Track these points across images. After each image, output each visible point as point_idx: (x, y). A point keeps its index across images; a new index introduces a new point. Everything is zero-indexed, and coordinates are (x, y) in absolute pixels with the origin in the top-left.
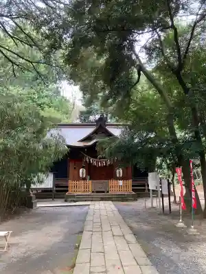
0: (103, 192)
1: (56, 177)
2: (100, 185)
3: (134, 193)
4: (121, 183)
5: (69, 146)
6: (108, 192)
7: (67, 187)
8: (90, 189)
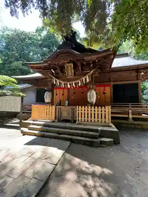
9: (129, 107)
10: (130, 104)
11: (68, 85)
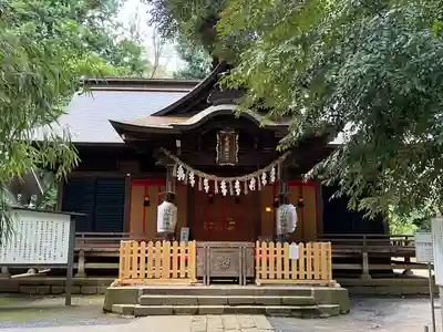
0: (235, 281)
1: (79, 227)
2: (223, 255)
3: (337, 286)
4: (294, 251)
5: (120, 127)
6: (251, 280)
7: (116, 260)
8: (191, 270)
9: (361, 244)
10: (364, 236)
11: (223, 186)
